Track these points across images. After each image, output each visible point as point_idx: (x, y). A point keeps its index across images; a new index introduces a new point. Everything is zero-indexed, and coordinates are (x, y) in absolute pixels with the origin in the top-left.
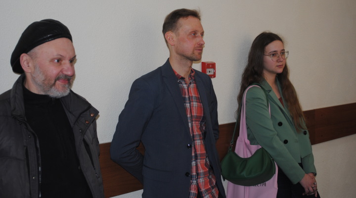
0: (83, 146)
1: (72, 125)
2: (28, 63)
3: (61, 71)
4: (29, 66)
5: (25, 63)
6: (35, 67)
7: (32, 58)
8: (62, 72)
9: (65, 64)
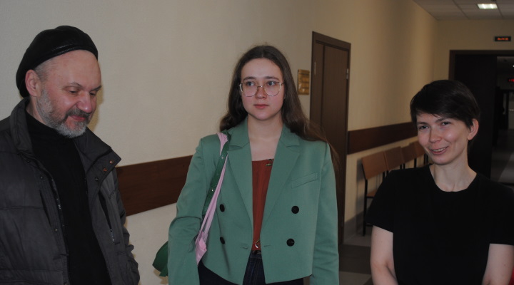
0: (98, 200)
1: (86, 171)
2: (35, 84)
3: (77, 104)
4: (35, 88)
5: (31, 83)
6: (42, 92)
7: (40, 79)
8: (77, 106)
9: (83, 95)
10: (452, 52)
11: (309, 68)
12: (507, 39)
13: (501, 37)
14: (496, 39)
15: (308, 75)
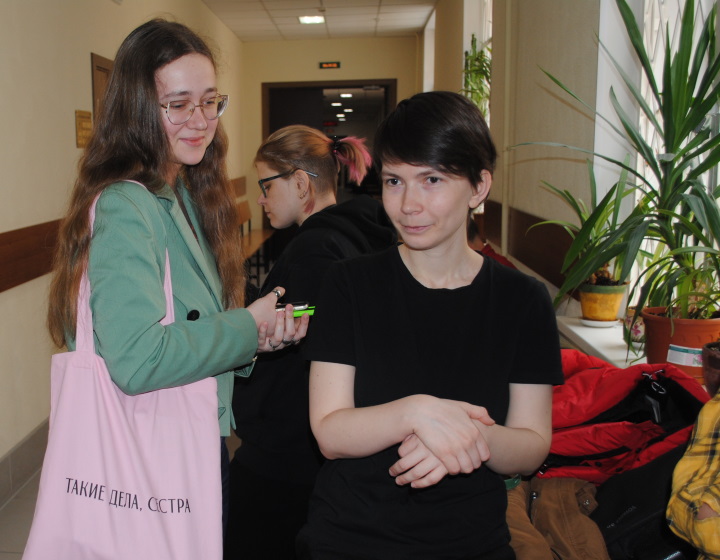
10: (265, 86)
11: (89, 108)
12: (335, 65)
13: (327, 63)
14: (321, 66)
15: (89, 118)
